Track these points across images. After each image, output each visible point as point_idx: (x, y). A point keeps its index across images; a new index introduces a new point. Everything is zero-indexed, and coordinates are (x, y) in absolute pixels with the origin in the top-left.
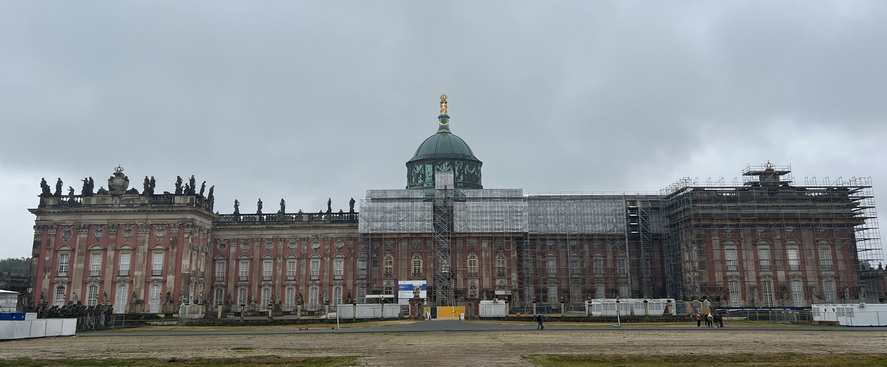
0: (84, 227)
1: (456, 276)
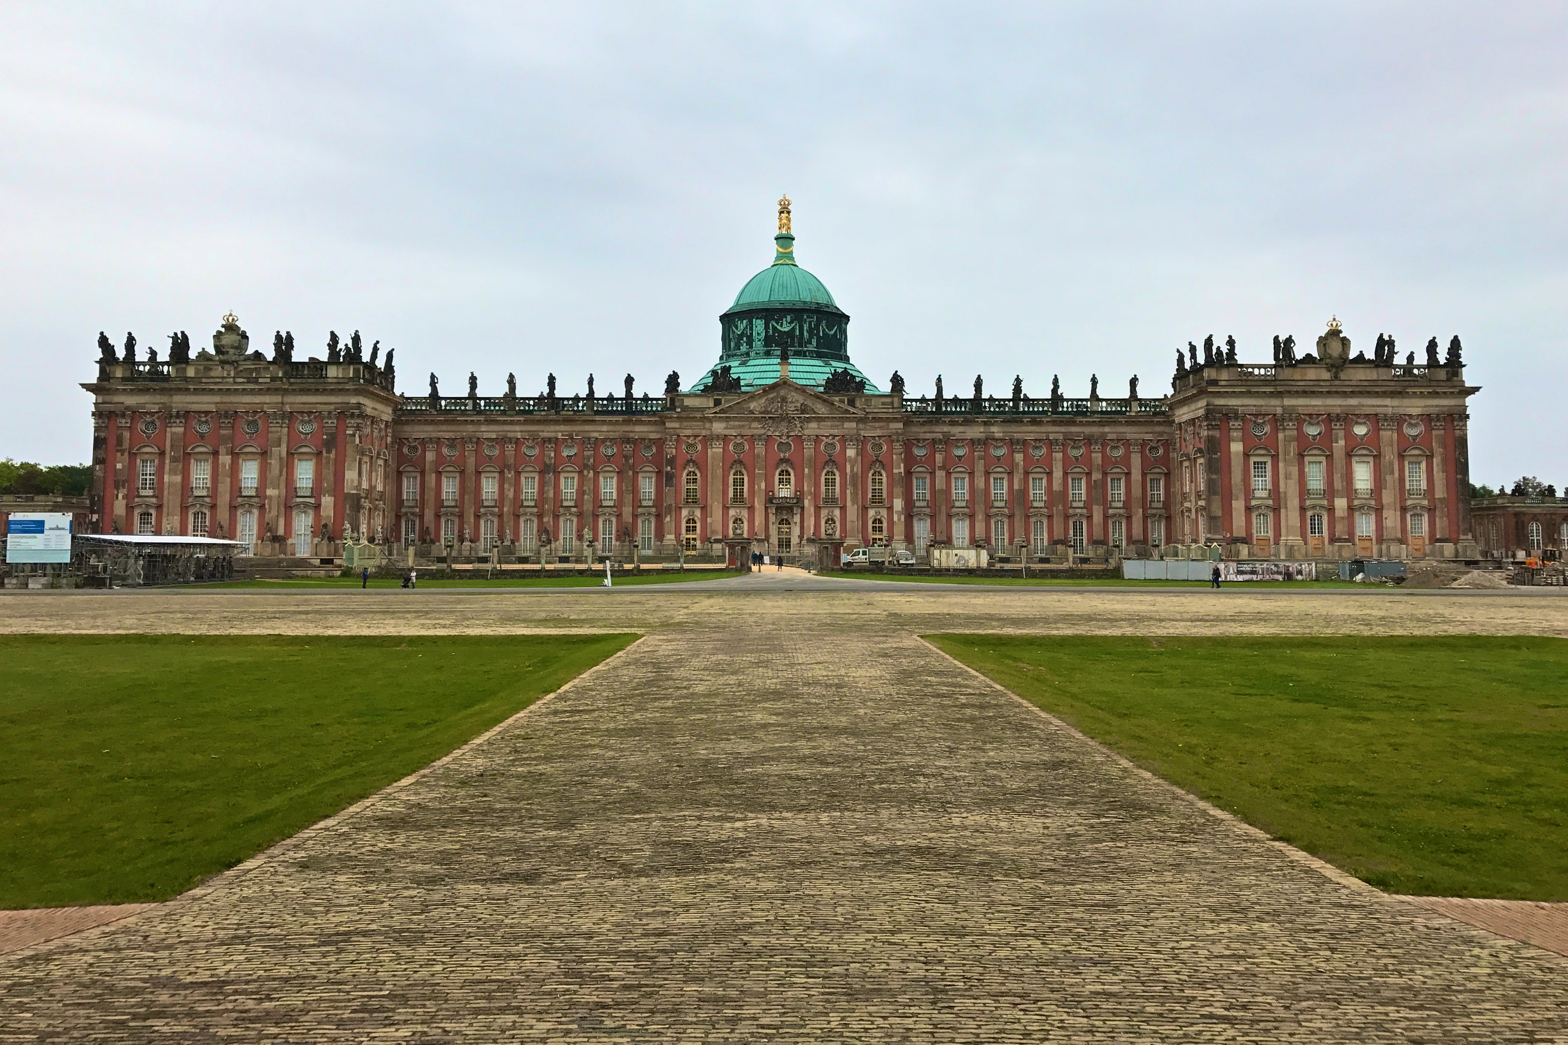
0: (178, 416)
1: (803, 503)
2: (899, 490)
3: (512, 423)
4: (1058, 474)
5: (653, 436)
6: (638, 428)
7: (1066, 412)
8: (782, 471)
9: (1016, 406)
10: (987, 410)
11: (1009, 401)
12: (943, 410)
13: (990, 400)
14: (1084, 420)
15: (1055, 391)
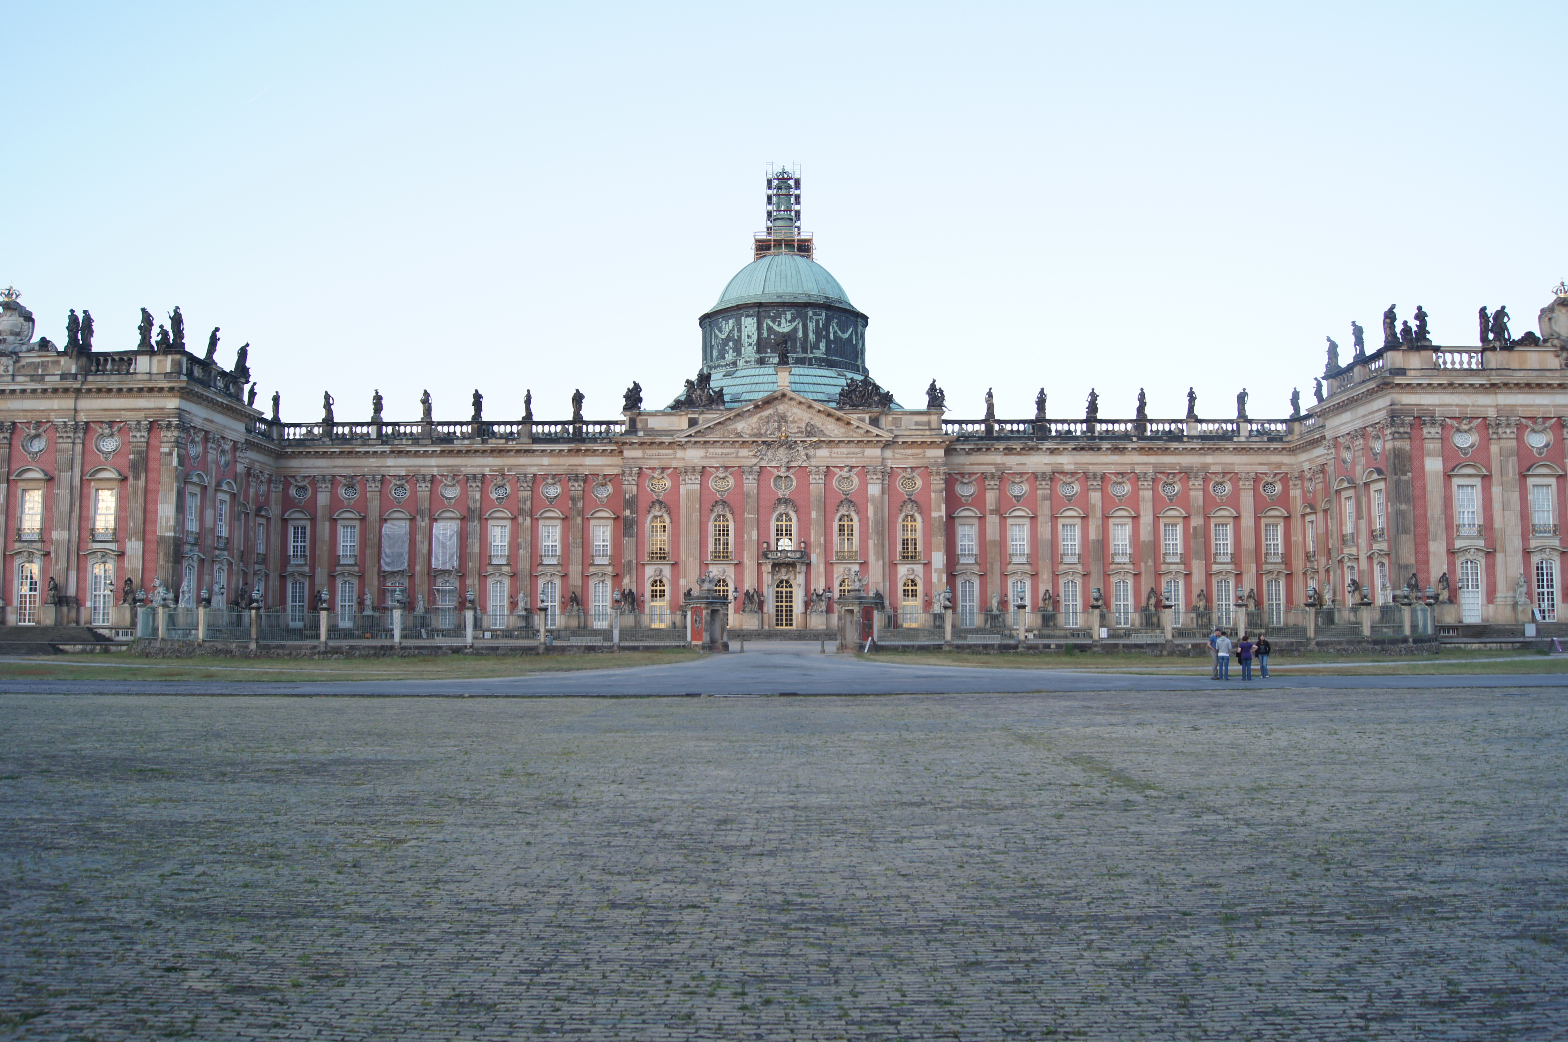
1: (809, 558)
2: (939, 540)
3: (425, 454)
4: (1146, 518)
5: (608, 471)
6: (589, 460)
7: (1156, 436)
8: (781, 515)
9: (1091, 429)
10: (1053, 434)
11: (1082, 422)
12: (995, 434)
13: (1056, 422)
14: (1181, 446)
15: (1141, 409)
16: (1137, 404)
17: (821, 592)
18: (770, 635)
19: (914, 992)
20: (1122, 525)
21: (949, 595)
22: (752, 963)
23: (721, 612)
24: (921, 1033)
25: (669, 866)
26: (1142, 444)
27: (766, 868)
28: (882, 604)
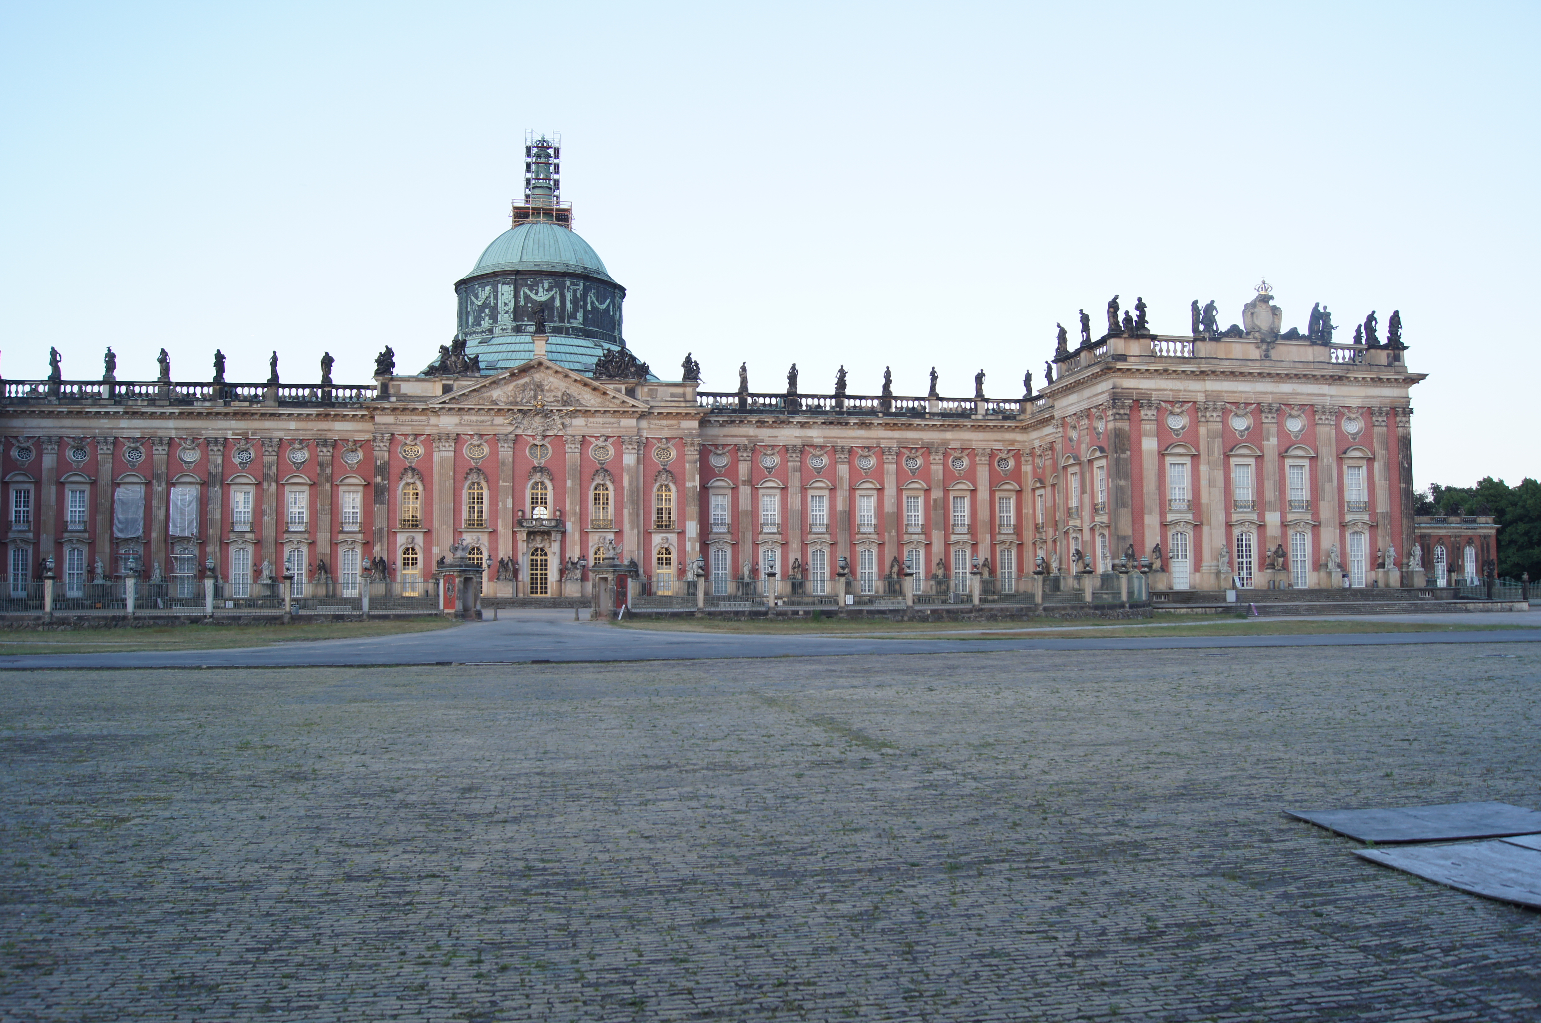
1: (564, 526)
2: (693, 509)
3: (163, 416)
4: (890, 491)
5: (358, 436)
6: (339, 426)
7: (900, 413)
8: (536, 483)
9: (840, 404)
10: (804, 408)
11: (831, 397)
12: (748, 407)
13: (807, 396)
14: (923, 423)
15: (887, 386)
16: (883, 381)
17: (576, 560)
18: (524, 603)
19: (651, 952)
20: (868, 496)
21: (701, 564)
22: (490, 930)
23: (475, 580)
24: (656, 992)
25: (410, 836)
26: (888, 419)
27: (510, 835)
28: (637, 572)
